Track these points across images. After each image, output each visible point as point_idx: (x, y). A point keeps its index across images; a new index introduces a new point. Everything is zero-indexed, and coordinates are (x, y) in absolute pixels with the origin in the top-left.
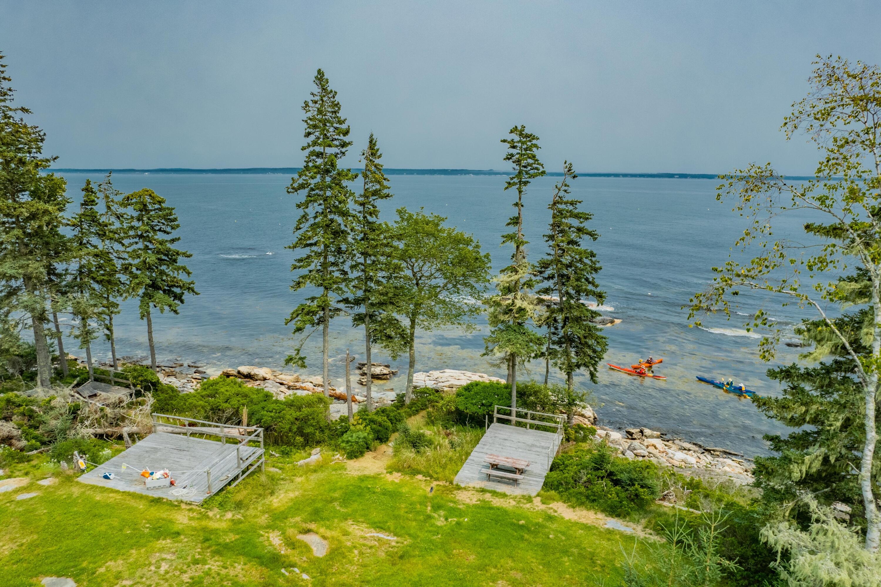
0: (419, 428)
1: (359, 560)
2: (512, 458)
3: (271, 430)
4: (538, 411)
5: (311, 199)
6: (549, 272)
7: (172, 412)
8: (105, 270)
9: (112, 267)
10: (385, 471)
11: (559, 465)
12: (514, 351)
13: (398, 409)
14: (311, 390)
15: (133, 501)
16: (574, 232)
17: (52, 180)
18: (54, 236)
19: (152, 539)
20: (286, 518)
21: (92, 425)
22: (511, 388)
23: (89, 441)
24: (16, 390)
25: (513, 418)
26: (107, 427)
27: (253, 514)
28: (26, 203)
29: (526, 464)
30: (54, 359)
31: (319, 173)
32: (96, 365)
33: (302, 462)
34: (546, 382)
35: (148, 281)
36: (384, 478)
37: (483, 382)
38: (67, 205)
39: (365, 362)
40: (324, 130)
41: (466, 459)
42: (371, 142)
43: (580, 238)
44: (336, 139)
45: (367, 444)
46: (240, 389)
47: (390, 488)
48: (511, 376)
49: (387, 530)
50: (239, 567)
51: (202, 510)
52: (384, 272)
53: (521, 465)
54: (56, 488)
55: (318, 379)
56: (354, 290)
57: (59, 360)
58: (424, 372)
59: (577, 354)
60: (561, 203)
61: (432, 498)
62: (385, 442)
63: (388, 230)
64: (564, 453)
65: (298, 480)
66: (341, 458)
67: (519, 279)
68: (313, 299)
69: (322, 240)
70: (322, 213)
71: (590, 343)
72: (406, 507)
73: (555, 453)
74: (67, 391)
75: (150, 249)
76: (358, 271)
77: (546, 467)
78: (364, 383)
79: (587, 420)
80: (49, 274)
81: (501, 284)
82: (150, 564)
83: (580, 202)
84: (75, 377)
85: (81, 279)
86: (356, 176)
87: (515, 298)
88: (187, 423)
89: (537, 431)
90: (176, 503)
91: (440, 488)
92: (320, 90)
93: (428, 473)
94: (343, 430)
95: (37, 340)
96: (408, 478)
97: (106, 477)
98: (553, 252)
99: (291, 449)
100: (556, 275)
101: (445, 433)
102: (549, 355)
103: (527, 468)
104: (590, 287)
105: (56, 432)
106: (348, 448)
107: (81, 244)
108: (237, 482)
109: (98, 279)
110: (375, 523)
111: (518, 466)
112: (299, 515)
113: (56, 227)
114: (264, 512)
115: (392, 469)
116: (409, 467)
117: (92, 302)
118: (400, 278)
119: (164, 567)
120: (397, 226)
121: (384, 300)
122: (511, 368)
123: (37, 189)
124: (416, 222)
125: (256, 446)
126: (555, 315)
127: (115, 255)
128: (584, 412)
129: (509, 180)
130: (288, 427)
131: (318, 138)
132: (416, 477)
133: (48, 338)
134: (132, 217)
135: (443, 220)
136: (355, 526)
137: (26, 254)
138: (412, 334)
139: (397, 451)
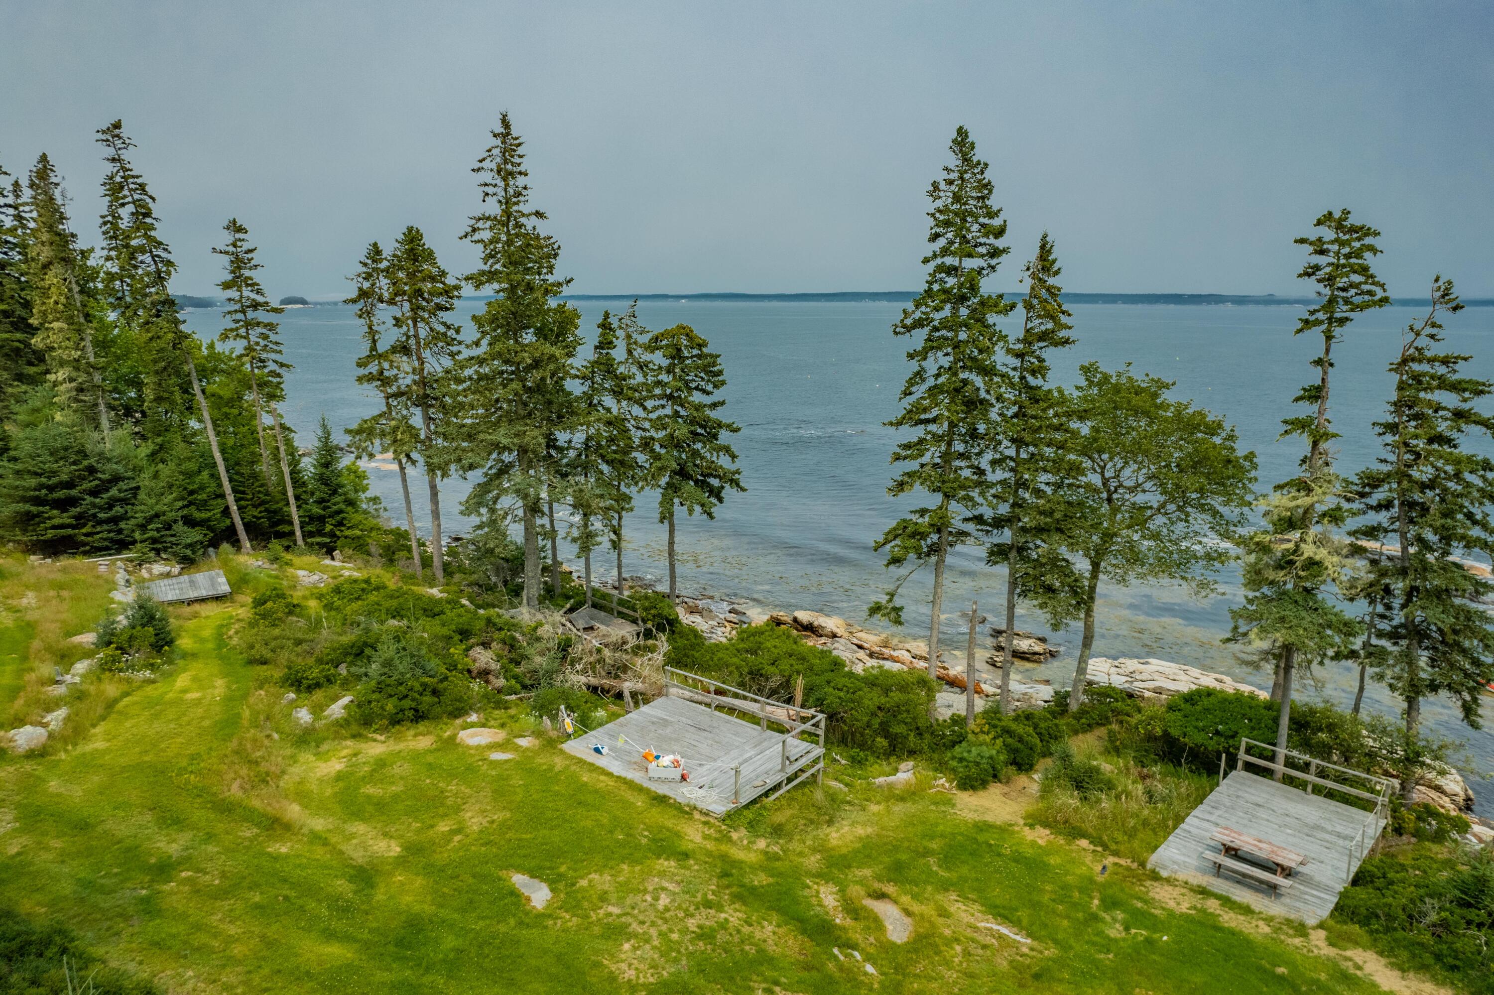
0: (1090, 757)
1: (961, 963)
2: (1270, 843)
3: (837, 720)
4: (1335, 763)
5: (932, 345)
6: (1380, 495)
7: (691, 669)
8: (618, 445)
9: (628, 442)
10: (1022, 822)
11: (1372, 876)
12: (1291, 640)
13: (1055, 718)
14: (908, 663)
15: (629, 792)
16: (1447, 419)
17: (563, 312)
18: (558, 392)
19: (650, 855)
20: (849, 867)
21: (584, 672)
22: (1279, 711)
23: (579, 694)
24: (498, 607)
25: (1279, 767)
26: (602, 678)
27: (798, 850)
28: (530, 345)
29: (1300, 859)
30: (545, 569)
31: (949, 301)
32: (595, 584)
33: (881, 780)
34: (1356, 709)
35: (674, 466)
36: (1018, 832)
37: (1222, 691)
38: (579, 348)
39: (1003, 627)
40: (961, 230)
41: (1175, 827)
42: (1043, 247)
43: (1460, 430)
44: (981, 244)
45: (994, 768)
46: (795, 647)
47: (1029, 852)
48: (1282, 686)
49: (1015, 923)
50: (770, 928)
51: (724, 827)
52: (1050, 476)
53: (1289, 859)
54: (537, 753)
55: (921, 647)
56: (995, 501)
57: (551, 571)
58: (1108, 657)
59: (1433, 662)
60: (1420, 361)
61: (1104, 886)
62: (1027, 770)
63: (1063, 400)
64: (1386, 855)
65: (874, 808)
66: (947, 785)
67: (1312, 505)
68: (923, 512)
69: (946, 414)
70: (950, 368)
71: (1467, 644)
72: (1055, 892)
73: (1366, 852)
74: (558, 616)
75: (681, 417)
76: (1004, 469)
77: (1344, 876)
78: (999, 664)
79: (1447, 799)
80: (548, 446)
81: (1276, 511)
82: (645, 891)
83: (1466, 359)
84: (568, 598)
85: (587, 456)
86: (1013, 307)
87: (1302, 540)
88: (712, 689)
89: (1326, 800)
90: (687, 809)
91: (1120, 870)
92: (959, 162)
93: (1100, 838)
94: (955, 738)
95: (527, 540)
96: (1062, 842)
97: (597, 750)
98: (1392, 458)
99: (867, 756)
100: (1396, 502)
101: (1140, 774)
102: (1366, 657)
103: (1301, 869)
104: (1476, 532)
105: (541, 673)
106: (961, 770)
107: (590, 405)
108: (777, 794)
109: (609, 457)
110: (996, 907)
111: (1279, 860)
112: (870, 867)
113: (562, 379)
114: (814, 850)
115: (1034, 820)
116: (1066, 822)
117: (598, 492)
118: (1079, 487)
119: (664, 901)
120: (1080, 394)
121: (1046, 523)
122: (1282, 673)
123: (544, 325)
124: (1117, 389)
125: (812, 742)
126: (1388, 581)
127: (633, 423)
128: (1441, 781)
129: (1306, 316)
130: (866, 719)
131: (952, 243)
132: (1078, 842)
133: (540, 538)
134: (660, 368)
135: (1167, 386)
136: (960, 905)
137: (524, 417)
138: (1092, 588)
139: (1046, 791)
